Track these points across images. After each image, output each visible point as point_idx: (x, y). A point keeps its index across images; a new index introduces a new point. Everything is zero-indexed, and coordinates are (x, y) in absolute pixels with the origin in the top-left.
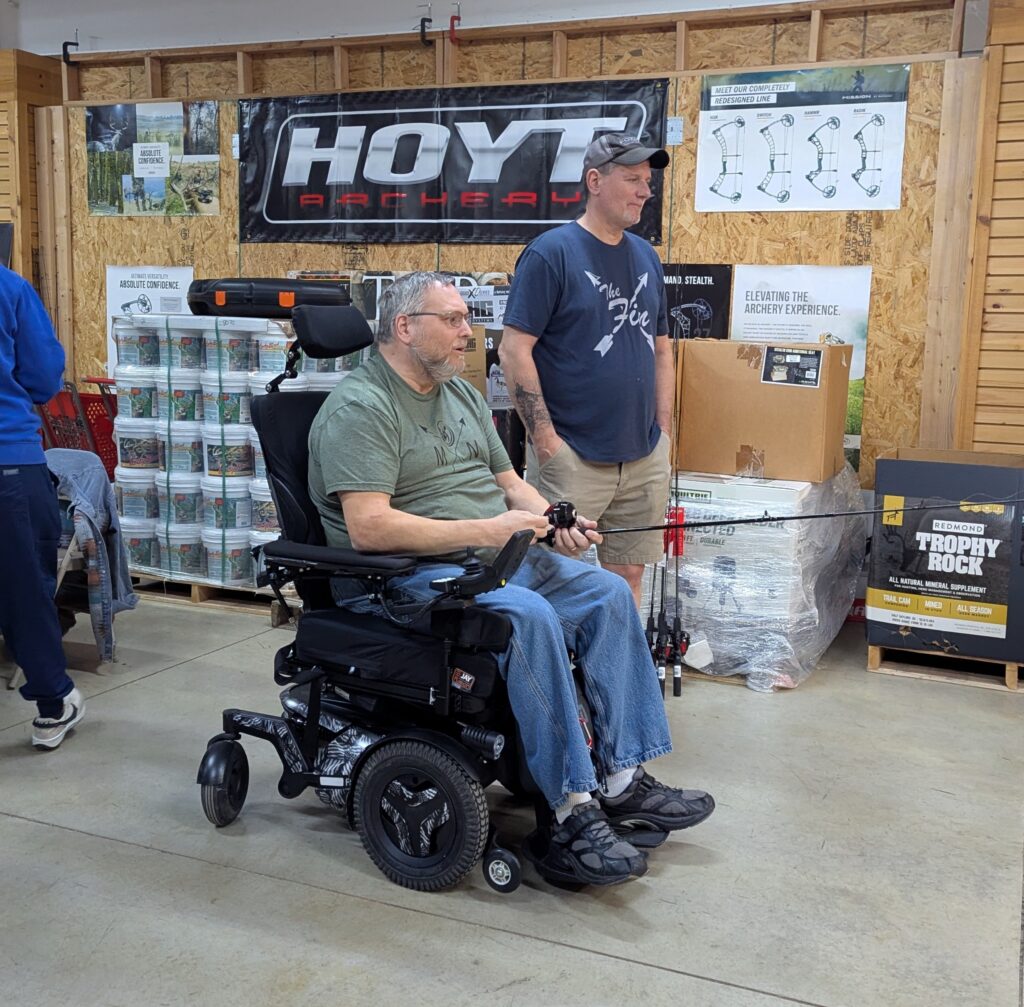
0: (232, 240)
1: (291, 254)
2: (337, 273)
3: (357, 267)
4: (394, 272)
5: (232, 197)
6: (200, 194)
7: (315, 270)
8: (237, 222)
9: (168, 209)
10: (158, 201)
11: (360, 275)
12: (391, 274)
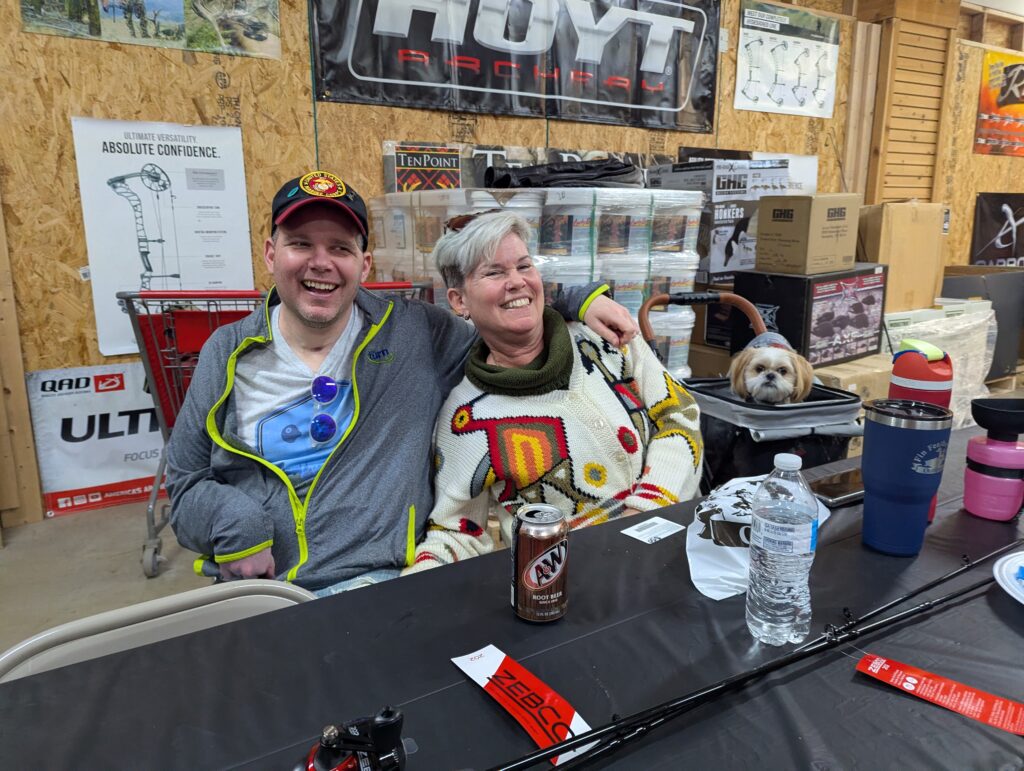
0: (302, 97)
1: (387, 120)
2: (444, 145)
3: (466, 140)
4: (505, 147)
5: (300, 37)
6: (244, 25)
7: (416, 140)
8: (309, 74)
9: (191, 40)
10: (173, 25)
11: (470, 149)
12: (502, 149)
